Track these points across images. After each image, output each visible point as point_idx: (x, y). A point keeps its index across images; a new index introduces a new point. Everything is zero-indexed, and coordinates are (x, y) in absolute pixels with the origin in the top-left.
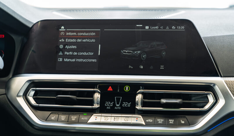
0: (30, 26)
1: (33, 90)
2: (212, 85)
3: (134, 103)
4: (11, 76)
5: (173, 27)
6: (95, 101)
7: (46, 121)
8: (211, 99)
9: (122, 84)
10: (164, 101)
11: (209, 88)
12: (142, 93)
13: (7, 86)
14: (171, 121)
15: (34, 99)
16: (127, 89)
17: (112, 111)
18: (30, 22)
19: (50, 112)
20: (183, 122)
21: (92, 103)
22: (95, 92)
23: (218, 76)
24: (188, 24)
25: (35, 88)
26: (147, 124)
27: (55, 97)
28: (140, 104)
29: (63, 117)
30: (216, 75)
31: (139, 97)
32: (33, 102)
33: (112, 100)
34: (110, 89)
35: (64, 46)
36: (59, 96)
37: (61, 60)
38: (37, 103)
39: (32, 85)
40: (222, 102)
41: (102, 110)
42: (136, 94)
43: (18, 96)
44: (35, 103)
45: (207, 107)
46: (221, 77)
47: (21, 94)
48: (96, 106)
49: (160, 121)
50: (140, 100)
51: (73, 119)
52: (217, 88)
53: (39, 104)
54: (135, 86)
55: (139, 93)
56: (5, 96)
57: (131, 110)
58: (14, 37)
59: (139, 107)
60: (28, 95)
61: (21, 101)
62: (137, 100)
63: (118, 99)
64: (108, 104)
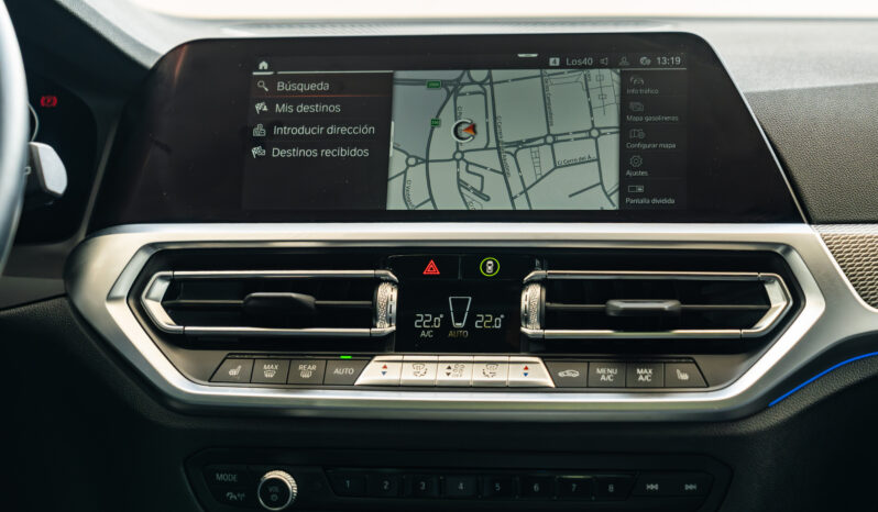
0: (150, 63)
1: (162, 278)
2: (779, 251)
3: (516, 317)
4: (82, 236)
5: (644, 60)
6: (381, 313)
7: (210, 381)
9: (471, 254)
11: (773, 260)
12: (543, 282)
13: (71, 270)
14: (644, 374)
15: (167, 308)
16: (490, 267)
17: (442, 343)
18: (149, 51)
19: (226, 353)
20: (684, 377)
21: (369, 317)
22: (377, 281)
23: (798, 220)
24: (694, 50)
25: (170, 273)
26: (562, 387)
27: (242, 302)
28: (534, 318)
29: (269, 370)
30: (794, 218)
31: (532, 296)
32: (163, 319)
33: (438, 307)
34: (432, 269)
35: (269, 128)
36: (254, 294)
38: (178, 324)
39: (160, 262)
40: (814, 307)
41: (406, 341)
42: (523, 286)
43: (110, 298)
44: (170, 321)
45: (765, 324)
46: (810, 222)
47: (123, 290)
48: (384, 327)
49: (606, 373)
50: (536, 302)
51: (306, 375)
52: (795, 260)
53: (185, 326)
54: (518, 260)
55: (532, 282)
56: (64, 301)
57: (508, 341)
58: (91, 101)
59: (531, 329)
60: (147, 297)
61: (122, 318)
62: (524, 303)
63: (460, 305)
64: (426, 322)
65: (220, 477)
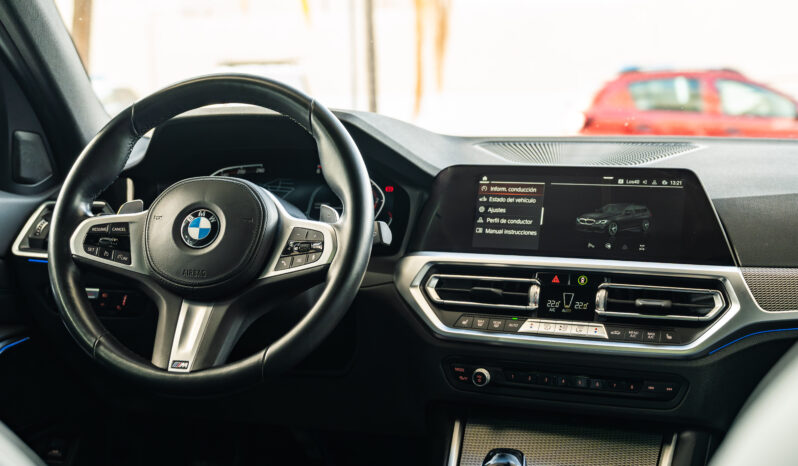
0: (434, 173)
1: (435, 277)
2: (721, 279)
3: (593, 305)
4: (402, 253)
5: (664, 182)
6: (532, 299)
7: (454, 327)
8: (719, 303)
9: (575, 273)
10: (639, 302)
11: (717, 284)
12: (607, 289)
13: (394, 269)
14: (651, 335)
15: (437, 291)
16: (583, 280)
17: (558, 315)
18: (435, 168)
19: (460, 314)
20: (670, 337)
21: (525, 301)
22: (531, 284)
23: (733, 265)
24: (688, 176)
25: (439, 275)
26: (612, 339)
27: (470, 290)
28: (602, 306)
29: (480, 323)
30: (731, 264)
31: (601, 295)
32: (435, 296)
33: (558, 298)
34: (556, 280)
35: (487, 209)
36: (474, 288)
37: (480, 230)
38: (442, 298)
39: (434, 270)
40: (735, 308)
41: (542, 313)
42: (598, 290)
43: (412, 286)
44: (438, 297)
45: (711, 314)
46: (739, 266)
47: (418, 283)
48: (532, 306)
49: (633, 334)
50: (603, 299)
51: (496, 326)
52: (729, 285)
53: (444, 300)
54: (596, 277)
55: (602, 288)
56: (392, 285)
57: (588, 316)
58: (408, 190)
59: (600, 311)
60: (428, 286)
61: (417, 294)
62: (597, 299)
63: (568, 297)
64: (552, 304)
65: (457, 369)
